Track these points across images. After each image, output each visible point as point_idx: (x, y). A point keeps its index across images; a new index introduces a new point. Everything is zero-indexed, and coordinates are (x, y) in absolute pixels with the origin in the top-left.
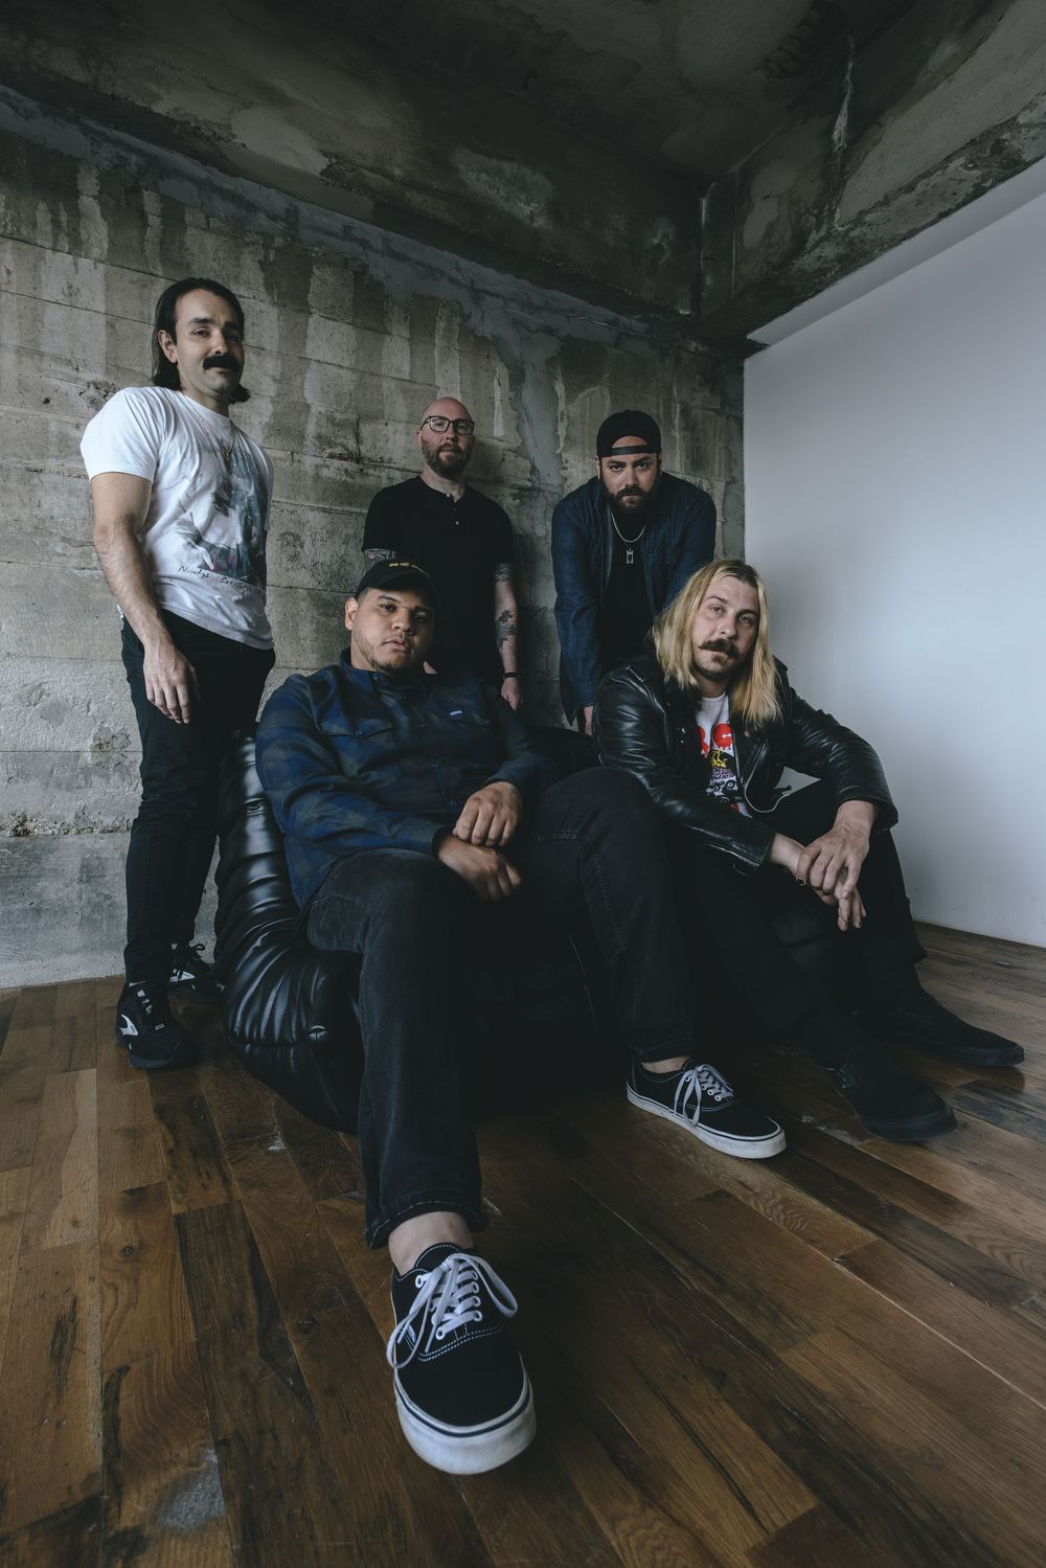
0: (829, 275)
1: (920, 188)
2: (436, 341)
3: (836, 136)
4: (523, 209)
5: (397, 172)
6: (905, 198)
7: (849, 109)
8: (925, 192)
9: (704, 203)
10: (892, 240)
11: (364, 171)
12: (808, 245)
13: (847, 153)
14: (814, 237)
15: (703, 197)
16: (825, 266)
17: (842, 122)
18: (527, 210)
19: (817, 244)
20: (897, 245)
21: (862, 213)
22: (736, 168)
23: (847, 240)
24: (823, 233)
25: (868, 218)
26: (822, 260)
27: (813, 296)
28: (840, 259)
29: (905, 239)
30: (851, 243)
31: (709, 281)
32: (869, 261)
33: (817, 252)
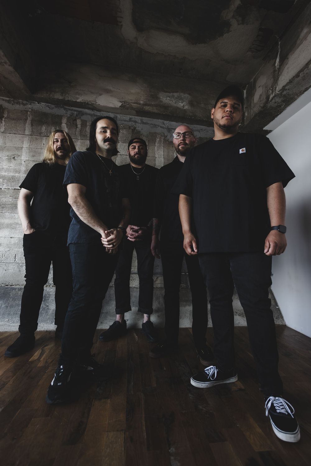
0: (282, 107)
1: (301, 75)
2: (156, 145)
3: (276, 65)
4: (181, 105)
5: (142, 102)
6: (297, 80)
7: (279, 56)
8: (304, 76)
9: (245, 91)
10: (300, 92)
11: (132, 104)
12: (270, 99)
13: (279, 69)
14: (271, 96)
15: (244, 90)
16: (279, 104)
17: (278, 60)
18: (182, 105)
19: (272, 99)
20: (303, 93)
21: (284, 87)
22: (252, 80)
23: (283, 95)
24: (273, 95)
25: (287, 88)
26: (277, 103)
27: (280, 114)
28: (283, 101)
29: (305, 91)
30: (285, 96)
31: (246, 114)
32: (295, 100)
33: (273, 101)
